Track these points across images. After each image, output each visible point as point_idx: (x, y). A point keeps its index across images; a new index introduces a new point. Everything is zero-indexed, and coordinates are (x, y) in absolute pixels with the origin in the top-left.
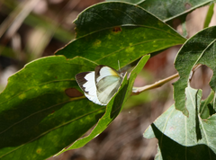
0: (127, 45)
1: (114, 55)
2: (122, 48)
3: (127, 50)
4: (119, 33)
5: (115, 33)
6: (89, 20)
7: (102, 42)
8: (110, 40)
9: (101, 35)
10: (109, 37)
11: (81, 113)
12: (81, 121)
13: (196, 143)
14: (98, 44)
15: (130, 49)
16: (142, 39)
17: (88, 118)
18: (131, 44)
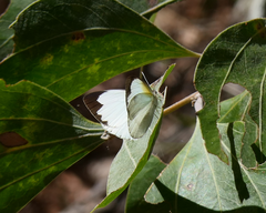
0: (90, 61)
1: (69, 78)
2: (83, 66)
3: (89, 71)
4: (81, 41)
5: (75, 43)
6: (36, 22)
7: (55, 56)
8: (68, 54)
9: (54, 46)
10: (66, 49)
11: (21, 173)
12: (21, 185)
13: (239, 205)
14: (49, 60)
15: (94, 68)
16: (114, 51)
17: (32, 180)
18: (97, 60)
